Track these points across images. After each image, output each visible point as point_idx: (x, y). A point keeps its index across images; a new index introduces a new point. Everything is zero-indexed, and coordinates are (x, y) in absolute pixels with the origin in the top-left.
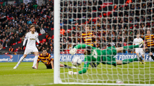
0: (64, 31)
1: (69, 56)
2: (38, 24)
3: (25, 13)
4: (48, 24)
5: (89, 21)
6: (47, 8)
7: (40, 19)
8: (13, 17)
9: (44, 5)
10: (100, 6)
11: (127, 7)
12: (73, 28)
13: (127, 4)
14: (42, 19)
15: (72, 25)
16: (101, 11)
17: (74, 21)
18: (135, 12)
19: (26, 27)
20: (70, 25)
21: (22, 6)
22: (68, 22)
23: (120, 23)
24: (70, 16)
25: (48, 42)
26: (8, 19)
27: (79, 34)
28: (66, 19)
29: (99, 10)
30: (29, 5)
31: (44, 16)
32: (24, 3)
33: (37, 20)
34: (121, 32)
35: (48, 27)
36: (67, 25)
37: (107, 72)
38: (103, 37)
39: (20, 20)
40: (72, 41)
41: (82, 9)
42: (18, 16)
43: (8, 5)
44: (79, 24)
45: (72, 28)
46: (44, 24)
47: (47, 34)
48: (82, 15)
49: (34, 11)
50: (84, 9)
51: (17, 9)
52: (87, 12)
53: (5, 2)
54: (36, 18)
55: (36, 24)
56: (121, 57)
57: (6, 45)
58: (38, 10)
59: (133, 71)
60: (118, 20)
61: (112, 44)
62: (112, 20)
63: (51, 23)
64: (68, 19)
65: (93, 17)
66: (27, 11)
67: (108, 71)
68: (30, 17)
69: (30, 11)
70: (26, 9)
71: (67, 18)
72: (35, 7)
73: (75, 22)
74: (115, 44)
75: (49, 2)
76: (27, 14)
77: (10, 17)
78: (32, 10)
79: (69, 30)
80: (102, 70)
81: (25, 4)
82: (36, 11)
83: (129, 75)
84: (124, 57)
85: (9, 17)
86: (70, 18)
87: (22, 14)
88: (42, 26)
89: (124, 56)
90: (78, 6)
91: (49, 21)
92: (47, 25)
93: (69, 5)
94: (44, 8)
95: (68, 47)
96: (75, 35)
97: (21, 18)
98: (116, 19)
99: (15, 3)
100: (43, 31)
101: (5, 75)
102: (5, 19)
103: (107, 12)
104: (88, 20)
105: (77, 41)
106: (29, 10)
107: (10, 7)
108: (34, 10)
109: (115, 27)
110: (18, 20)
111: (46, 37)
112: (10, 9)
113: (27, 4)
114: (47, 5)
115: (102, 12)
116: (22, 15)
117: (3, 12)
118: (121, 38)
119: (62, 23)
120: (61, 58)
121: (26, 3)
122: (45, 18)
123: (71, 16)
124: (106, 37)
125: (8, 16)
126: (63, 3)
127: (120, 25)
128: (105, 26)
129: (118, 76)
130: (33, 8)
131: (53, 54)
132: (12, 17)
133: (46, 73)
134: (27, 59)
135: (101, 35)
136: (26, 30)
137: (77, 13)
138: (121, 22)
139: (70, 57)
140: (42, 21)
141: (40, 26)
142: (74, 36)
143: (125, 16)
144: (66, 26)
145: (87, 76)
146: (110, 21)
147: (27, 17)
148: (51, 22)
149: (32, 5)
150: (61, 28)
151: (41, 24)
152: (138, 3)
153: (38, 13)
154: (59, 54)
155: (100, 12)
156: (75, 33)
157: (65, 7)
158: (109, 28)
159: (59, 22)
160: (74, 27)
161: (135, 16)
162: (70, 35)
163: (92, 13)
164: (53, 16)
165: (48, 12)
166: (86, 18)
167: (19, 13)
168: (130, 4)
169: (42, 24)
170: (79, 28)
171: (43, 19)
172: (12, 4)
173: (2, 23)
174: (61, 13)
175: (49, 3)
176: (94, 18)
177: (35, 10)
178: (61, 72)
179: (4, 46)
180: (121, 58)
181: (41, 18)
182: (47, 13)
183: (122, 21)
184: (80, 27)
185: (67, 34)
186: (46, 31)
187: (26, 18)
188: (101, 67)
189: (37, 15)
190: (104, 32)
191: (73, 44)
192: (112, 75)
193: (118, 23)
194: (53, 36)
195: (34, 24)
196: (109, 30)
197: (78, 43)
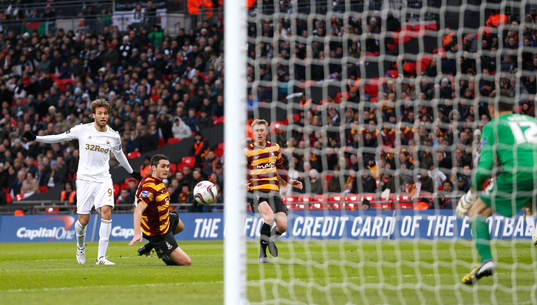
2: (166, 102)
3: (118, 61)
4: (202, 102)
5: (352, 90)
6: (198, 45)
7: (174, 84)
8: (75, 76)
9: (187, 32)
10: (393, 34)
11: (490, 41)
12: (294, 119)
13: (490, 30)
14: (179, 83)
15: (289, 106)
16: (397, 54)
17: (296, 89)
18: (520, 59)
19: (124, 111)
20: (282, 105)
21: (108, 37)
22: (275, 94)
23: (465, 97)
24: (282, 73)
25: (202, 167)
26: (55, 84)
27: (317, 140)
28: (267, 84)
29: (388, 51)
30: (132, 32)
31: (188, 72)
32: (117, 27)
33: (162, 86)
34: (467, 130)
35: (203, 115)
36: (273, 105)
37: (419, 276)
38: (404, 150)
39: (101, 89)
40: (292, 163)
41: (327, 48)
42: (95, 74)
43: (57, 33)
44: (313, 102)
45: (290, 117)
46: (188, 101)
47: (198, 137)
48: (326, 71)
49: (153, 56)
50: (334, 45)
51: (91, 47)
52: (344, 60)
53: (47, 24)
54: (157, 82)
55: (160, 101)
57: (52, 179)
58: (167, 52)
59: (513, 276)
60: (457, 86)
61: (437, 175)
62: (437, 86)
63: (213, 99)
64: (274, 83)
65: (369, 76)
66: (125, 54)
67: (422, 273)
68: (135, 75)
69: (138, 56)
70: (122, 48)
71: (271, 80)
72: (156, 42)
73: (301, 94)
74: (448, 176)
75: (207, 21)
76: (125, 68)
77: (65, 75)
78: (146, 52)
79: (277, 126)
80: (399, 271)
81: (120, 29)
82: (158, 56)
83: (497, 291)
85: (61, 78)
86: (282, 79)
87: (108, 65)
88: (179, 109)
90: (310, 39)
91: (204, 90)
92: (198, 107)
93: (280, 32)
94: (187, 43)
96: (301, 143)
97: (103, 82)
98: (450, 83)
99: (83, 27)
100: (182, 130)
101: (46, 289)
102: (48, 83)
103: (420, 57)
104: (348, 88)
105: (306, 164)
106: (135, 50)
107: (66, 40)
108: (150, 50)
109: (445, 111)
110: (93, 89)
111: (194, 150)
112: (64, 47)
113: (125, 29)
114: (199, 31)
115: (400, 57)
116: (106, 71)
117: (39, 61)
118: (470, 154)
119: (254, 97)
120: (248, 227)
121: (123, 24)
122: (190, 81)
123: (288, 74)
124: (415, 149)
125: (57, 74)
126: (259, 26)
127: (466, 106)
128: (411, 109)
129: (458, 294)
130: (150, 44)
131: (222, 212)
132: (73, 78)
133: (197, 281)
135: (398, 142)
136: (122, 125)
137: (308, 61)
138: (468, 94)
140: (181, 93)
141: (172, 110)
142: (296, 146)
143: (482, 72)
144: (269, 110)
145: (346, 291)
146: (429, 91)
147: (127, 77)
148: (214, 93)
149: (144, 32)
150: (250, 116)
151: (177, 102)
152: (528, 25)
153: (166, 63)
154: (241, 212)
155: (392, 58)
156: (302, 134)
157: (266, 39)
158: (424, 118)
159: (244, 94)
160: (298, 113)
161: (519, 74)
162: (280, 142)
163: (361, 62)
164: (220, 75)
165: (202, 57)
166: (339, 78)
167: (96, 64)
168: (501, 28)
169: (180, 103)
170: (316, 117)
171: (185, 85)
172: (70, 28)
173: (36, 97)
174: (252, 61)
175: (205, 24)
176: (372, 82)
177: (157, 51)
178: (249, 278)
179: (43, 182)
180: (468, 226)
181: (178, 79)
182: (198, 61)
183: (473, 91)
184: (320, 113)
185: (273, 138)
186: (193, 130)
187: (123, 79)
188: (395, 261)
189: (163, 71)
190: (406, 132)
191: (293, 174)
192: (437, 288)
193: (457, 100)
194: (220, 147)
195: (152, 101)
196: (423, 123)
197: (313, 173)
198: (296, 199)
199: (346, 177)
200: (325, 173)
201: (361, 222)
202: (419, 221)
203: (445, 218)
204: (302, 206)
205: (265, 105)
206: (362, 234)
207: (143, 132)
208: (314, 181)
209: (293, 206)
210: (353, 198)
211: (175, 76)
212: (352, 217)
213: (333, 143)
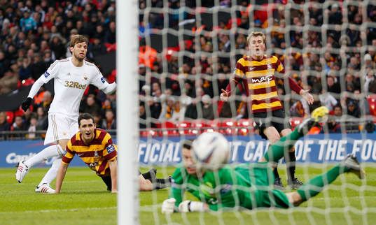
0: (154, 54)
1: (171, 145)
2: (59, 29)
4: (95, 29)
5: (244, 16)
7: (67, 11)
12: (186, 45)
14: (71, 10)
15: (180, 33)
17: (187, 16)
19: (17, 39)
20: (173, 32)
22: (166, 20)
23: (355, 23)
27: (209, 66)
28: (157, 10)
33: (56, 13)
34: (356, 55)
35: (96, 41)
36: (165, 31)
38: (295, 75)
40: (183, 90)
44: (206, 29)
45: (182, 43)
46: (82, 28)
54: (51, 9)
55: (54, 28)
56: (358, 146)
60: (345, 12)
62: (326, 13)
63: (106, 26)
64: (166, 10)
65: (258, 2)
68: (29, 2)
71: (162, 7)
73: (192, 21)
74: (338, 100)
79: (170, 52)
84: (368, 145)
89: (369, 142)
91: (97, 17)
92: (92, 34)
95: (169, 113)
96: (194, 69)
98: (340, 8)
104: (239, 14)
105: (199, 90)
109: (335, 37)
118: (358, 79)
119: (146, 23)
120: (142, 153)
122: (84, 8)
123: (179, 0)
124: (305, 73)
127: (355, 31)
128: (301, 35)
129: (348, 217)
133: (91, 207)
134: (19, 157)
136: (16, 52)
138: (357, 19)
139: (174, 148)
140: (74, 20)
141: (67, 35)
142: (189, 72)
144: (160, 37)
146: (320, 17)
147: (20, 4)
148: (107, 20)
150: (142, 42)
151: (71, 28)
154: (134, 138)
156: (193, 60)
158: (314, 43)
159: (136, 22)
160: (190, 39)
162: (174, 69)
164: (112, 2)
166: (230, 5)
169: (74, 30)
170: (209, 43)
171: (77, 13)
176: (261, 8)
178: (142, 204)
180: (358, 150)
181: (70, 6)
183: (361, 17)
184: (211, 40)
185: (165, 64)
187: (17, 6)
190: (297, 57)
191: (186, 100)
192: (327, 211)
193: (345, 25)
194: (113, 73)
195: (45, 28)
196: (314, 49)
197: (206, 98)
198: (189, 125)
199: (238, 103)
200: (216, 99)
201: (253, 147)
202: (310, 146)
203: (336, 142)
204: (195, 132)
205: (156, 31)
206: (255, 159)
207: (36, 60)
208: (206, 107)
209: (186, 132)
210: (246, 123)
211: (68, 3)
212: (244, 142)
213: (226, 69)
